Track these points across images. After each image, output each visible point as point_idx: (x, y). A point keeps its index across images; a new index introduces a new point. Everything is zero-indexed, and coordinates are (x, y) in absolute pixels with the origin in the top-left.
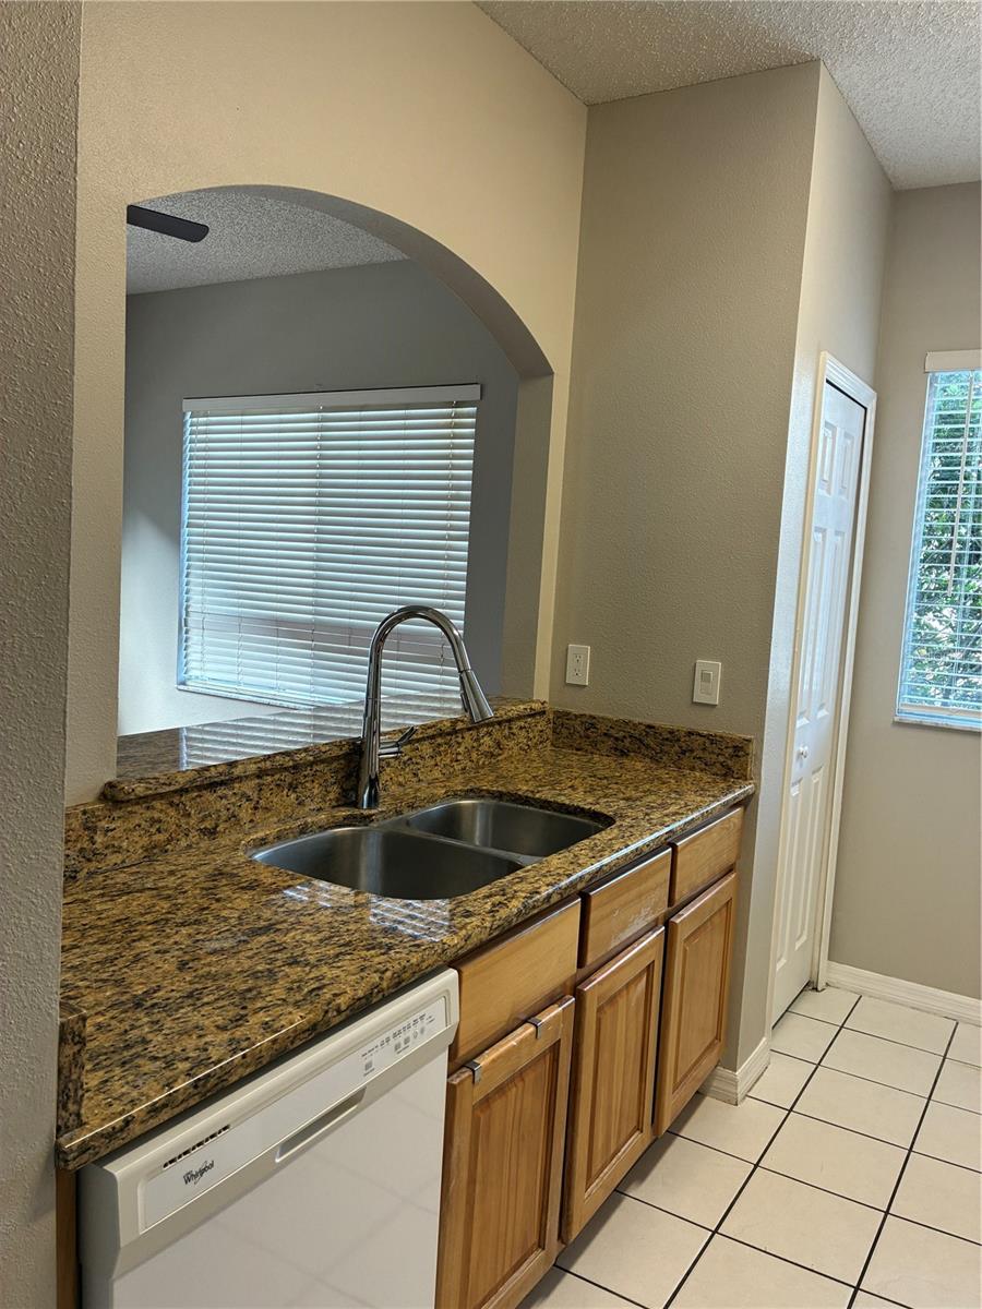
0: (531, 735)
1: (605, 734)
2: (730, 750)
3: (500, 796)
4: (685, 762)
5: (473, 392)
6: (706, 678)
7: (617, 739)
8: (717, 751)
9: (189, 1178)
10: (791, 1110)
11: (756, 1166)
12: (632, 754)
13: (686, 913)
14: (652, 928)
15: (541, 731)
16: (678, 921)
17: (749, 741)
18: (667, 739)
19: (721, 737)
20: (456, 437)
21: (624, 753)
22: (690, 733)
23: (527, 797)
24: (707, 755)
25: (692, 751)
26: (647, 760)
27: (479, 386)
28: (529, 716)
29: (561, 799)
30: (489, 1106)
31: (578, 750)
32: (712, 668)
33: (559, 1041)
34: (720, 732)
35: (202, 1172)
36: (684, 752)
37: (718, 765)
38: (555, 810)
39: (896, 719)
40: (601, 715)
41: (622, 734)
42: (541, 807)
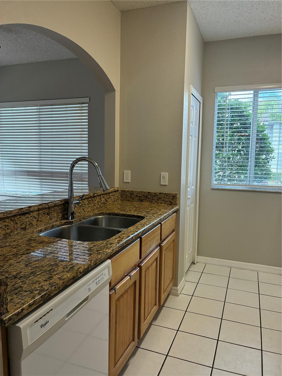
0: (115, 197)
1: (136, 196)
2: (172, 197)
3: (110, 214)
4: (159, 201)
5: (87, 100)
6: (164, 177)
7: (140, 197)
8: (168, 198)
9: (42, 326)
10: (193, 296)
11: (186, 311)
12: (144, 201)
13: (164, 243)
14: (156, 247)
15: (118, 196)
16: (163, 245)
17: (177, 194)
18: (154, 196)
19: (169, 194)
20: (82, 113)
21: (142, 201)
22: (160, 193)
23: (118, 213)
24: (165, 199)
25: (161, 198)
26: (149, 202)
27: (88, 98)
28: (114, 192)
29: (128, 213)
30: (119, 300)
31: (128, 201)
32: (165, 175)
33: (136, 280)
34: (168, 192)
35: (46, 324)
36: (159, 199)
37: (168, 202)
38: (126, 217)
39: (212, 188)
40: (135, 190)
41: (141, 195)
42: (122, 216)
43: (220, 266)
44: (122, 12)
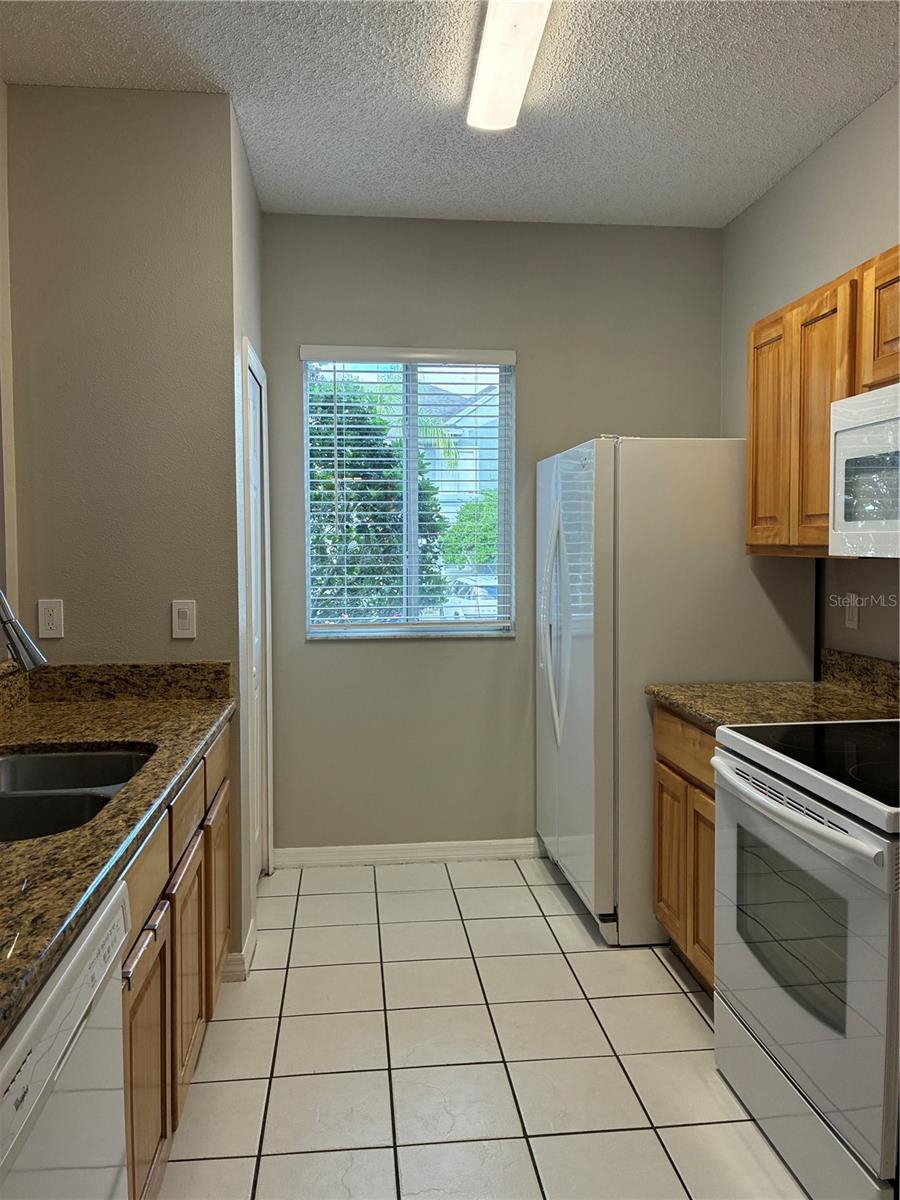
0: (13, 693)
1: (89, 681)
2: (212, 675)
3: (21, 749)
4: (173, 692)
6: (182, 615)
7: (102, 683)
8: (201, 678)
9: (18, 1104)
10: (288, 968)
11: (280, 1017)
12: (119, 694)
13: (213, 816)
14: (196, 834)
15: (20, 688)
16: (210, 824)
17: (228, 664)
18: (153, 675)
19: (203, 665)
21: (110, 696)
22: (174, 666)
23: (52, 744)
24: (191, 683)
25: (177, 682)
26: (135, 697)
28: (12, 674)
29: (90, 739)
30: (135, 1011)
31: (60, 700)
32: (187, 607)
33: (165, 943)
34: (200, 661)
35: (24, 1096)
36: (170, 684)
37: (202, 690)
38: (85, 750)
39: (308, 638)
40: (82, 664)
41: (106, 678)
42: (70, 751)
43: (342, 866)
44: (12, 87)
